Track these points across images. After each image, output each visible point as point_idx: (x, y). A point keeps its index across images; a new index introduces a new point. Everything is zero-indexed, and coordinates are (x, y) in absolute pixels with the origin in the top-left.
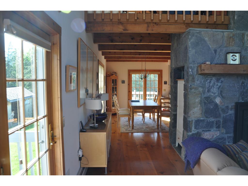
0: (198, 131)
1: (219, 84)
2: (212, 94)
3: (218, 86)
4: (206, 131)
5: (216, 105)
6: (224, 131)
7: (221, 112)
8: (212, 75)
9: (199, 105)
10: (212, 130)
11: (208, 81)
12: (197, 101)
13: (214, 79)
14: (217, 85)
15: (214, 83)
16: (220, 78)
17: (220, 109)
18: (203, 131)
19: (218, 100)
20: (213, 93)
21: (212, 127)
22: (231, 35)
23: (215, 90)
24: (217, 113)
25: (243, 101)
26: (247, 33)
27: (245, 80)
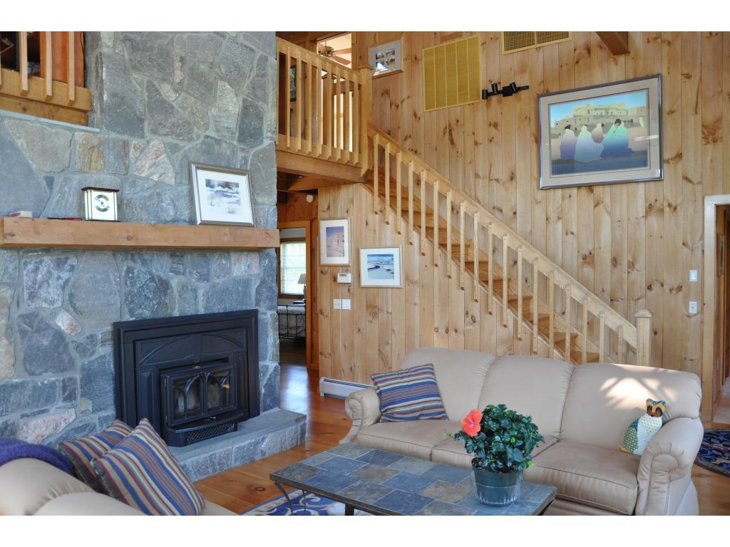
1: (65, 275)
2: (45, 305)
3: (61, 282)
5: (59, 336)
6: (87, 405)
7: (75, 354)
8: (42, 250)
9: (4, 341)
10: (52, 410)
11: (31, 267)
13: (47, 259)
14: (59, 278)
15: (49, 272)
16: (67, 259)
17: (71, 347)
18: (23, 416)
19: (63, 322)
20: (46, 301)
21: (50, 399)
22: (95, 142)
23: (52, 292)
24: (64, 356)
25: (134, 319)
26: (134, 142)
27: (135, 261)
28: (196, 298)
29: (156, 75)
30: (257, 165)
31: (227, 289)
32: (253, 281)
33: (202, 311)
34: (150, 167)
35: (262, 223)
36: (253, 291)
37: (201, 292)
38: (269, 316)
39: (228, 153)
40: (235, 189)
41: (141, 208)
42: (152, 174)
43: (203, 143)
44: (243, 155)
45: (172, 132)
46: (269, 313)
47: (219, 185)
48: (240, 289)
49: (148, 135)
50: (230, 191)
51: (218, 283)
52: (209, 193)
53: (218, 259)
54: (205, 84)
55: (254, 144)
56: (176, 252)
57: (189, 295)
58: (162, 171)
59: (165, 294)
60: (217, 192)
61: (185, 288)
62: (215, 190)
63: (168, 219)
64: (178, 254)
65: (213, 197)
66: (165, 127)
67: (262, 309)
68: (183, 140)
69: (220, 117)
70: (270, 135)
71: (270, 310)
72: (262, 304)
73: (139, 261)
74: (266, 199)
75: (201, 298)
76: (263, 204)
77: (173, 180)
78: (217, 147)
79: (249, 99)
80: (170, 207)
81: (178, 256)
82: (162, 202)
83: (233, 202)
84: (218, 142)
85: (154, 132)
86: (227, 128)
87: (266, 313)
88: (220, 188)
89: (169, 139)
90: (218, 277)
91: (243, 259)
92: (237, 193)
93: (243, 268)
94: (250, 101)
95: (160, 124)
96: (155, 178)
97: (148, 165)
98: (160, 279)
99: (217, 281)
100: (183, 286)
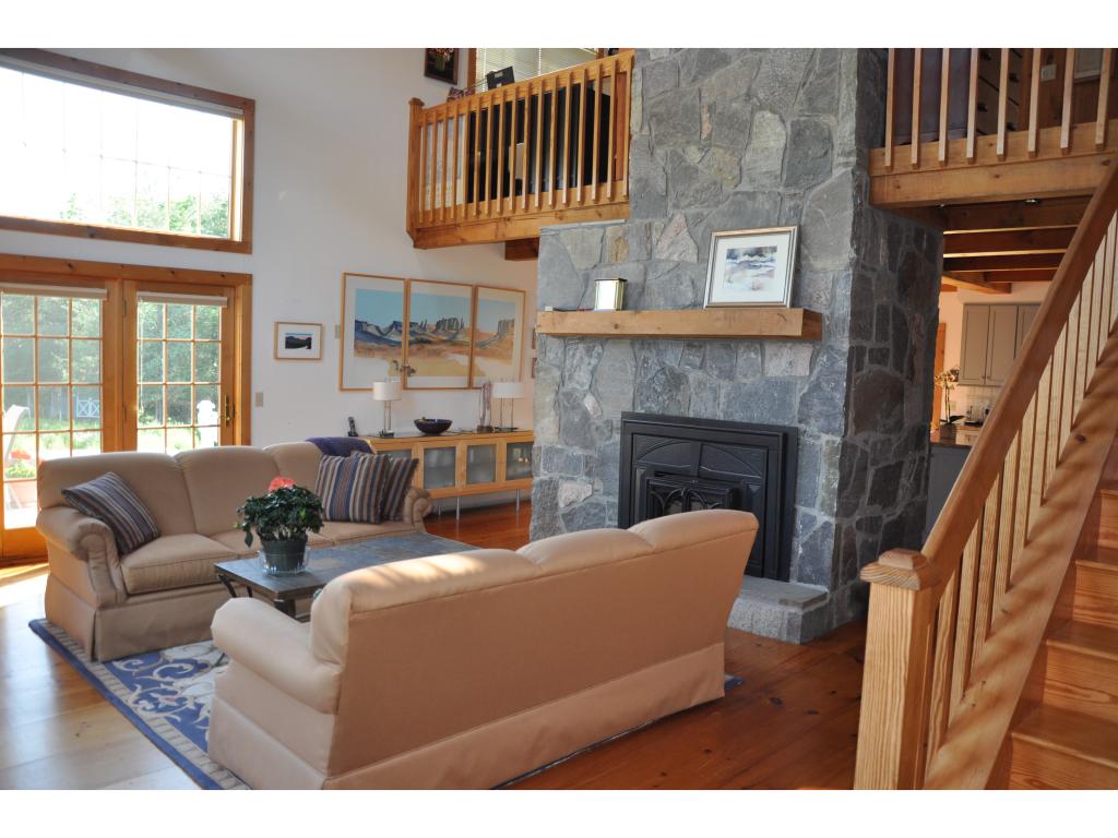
0: (552, 475)
1: (594, 361)
2: (578, 387)
3: (590, 368)
4: (567, 479)
5: (586, 416)
6: (599, 485)
7: (596, 435)
8: (578, 339)
9: (553, 413)
10: (579, 481)
11: (571, 353)
12: (547, 400)
13: (581, 347)
14: (589, 364)
15: (581, 358)
16: (594, 347)
17: (593, 427)
18: (561, 477)
19: (589, 403)
20: (578, 383)
21: (576, 470)
22: (620, 234)
23: (583, 376)
24: (588, 436)
25: (643, 411)
26: (658, 223)
27: (651, 351)
28: (716, 399)
29: (680, 140)
30: (816, 212)
31: (756, 393)
32: (798, 387)
33: (721, 416)
34: (669, 247)
35: (823, 299)
36: (796, 401)
37: (723, 392)
38: (824, 444)
39: (767, 207)
40: (769, 256)
41: (659, 294)
42: (671, 254)
43: (733, 203)
44: (792, 204)
45: (696, 201)
46: (825, 438)
47: (745, 254)
48: (776, 395)
49: (671, 211)
50: (762, 259)
51: (745, 384)
52: (729, 267)
53: (744, 352)
54: (737, 126)
55: (815, 182)
56: (693, 342)
57: (707, 395)
58: (681, 249)
59: (678, 389)
60: (740, 263)
61: (702, 386)
62: (738, 261)
63: (688, 303)
64: (696, 343)
65: (733, 271)
66: (687, 197)
67: (812, 428)
68: (708, 206)
69: (755, 161)
70: (842, 160)
71: (827, 433)
72: (812, 421)
73: (654, 351)
74: (830, 262)
75: (722, 400)
76: (825, 270)
77: (695, 257)
78: (749, 204)
79: (803, 119)
80: (690, 288)
81: (695, 346)
82: (681, 284)
83: (763, 275)
84: (752, 196)
85: (676, 206)
86: (767, 172)
87: (819, 437)
88: (747, 258)
89: (693, 210)
90: (745, 376)
91: (785, 354)
92: (772, 260)
93: (784, 363)
94: (804, 122)
95: (683, 195)
96: (675, 257)
97: (666, 245)
98: (672, 371)
99: (745, 381)
100: (700, 384)
